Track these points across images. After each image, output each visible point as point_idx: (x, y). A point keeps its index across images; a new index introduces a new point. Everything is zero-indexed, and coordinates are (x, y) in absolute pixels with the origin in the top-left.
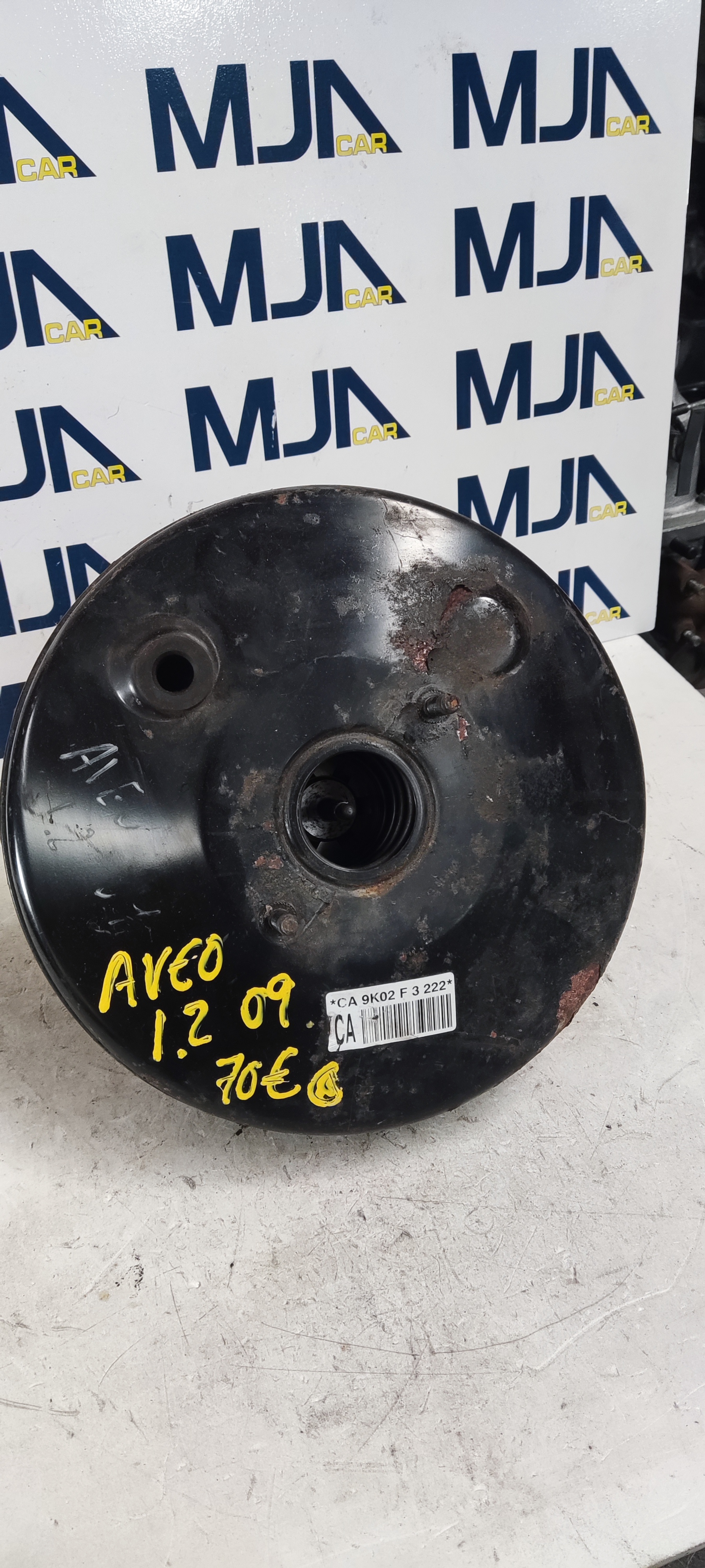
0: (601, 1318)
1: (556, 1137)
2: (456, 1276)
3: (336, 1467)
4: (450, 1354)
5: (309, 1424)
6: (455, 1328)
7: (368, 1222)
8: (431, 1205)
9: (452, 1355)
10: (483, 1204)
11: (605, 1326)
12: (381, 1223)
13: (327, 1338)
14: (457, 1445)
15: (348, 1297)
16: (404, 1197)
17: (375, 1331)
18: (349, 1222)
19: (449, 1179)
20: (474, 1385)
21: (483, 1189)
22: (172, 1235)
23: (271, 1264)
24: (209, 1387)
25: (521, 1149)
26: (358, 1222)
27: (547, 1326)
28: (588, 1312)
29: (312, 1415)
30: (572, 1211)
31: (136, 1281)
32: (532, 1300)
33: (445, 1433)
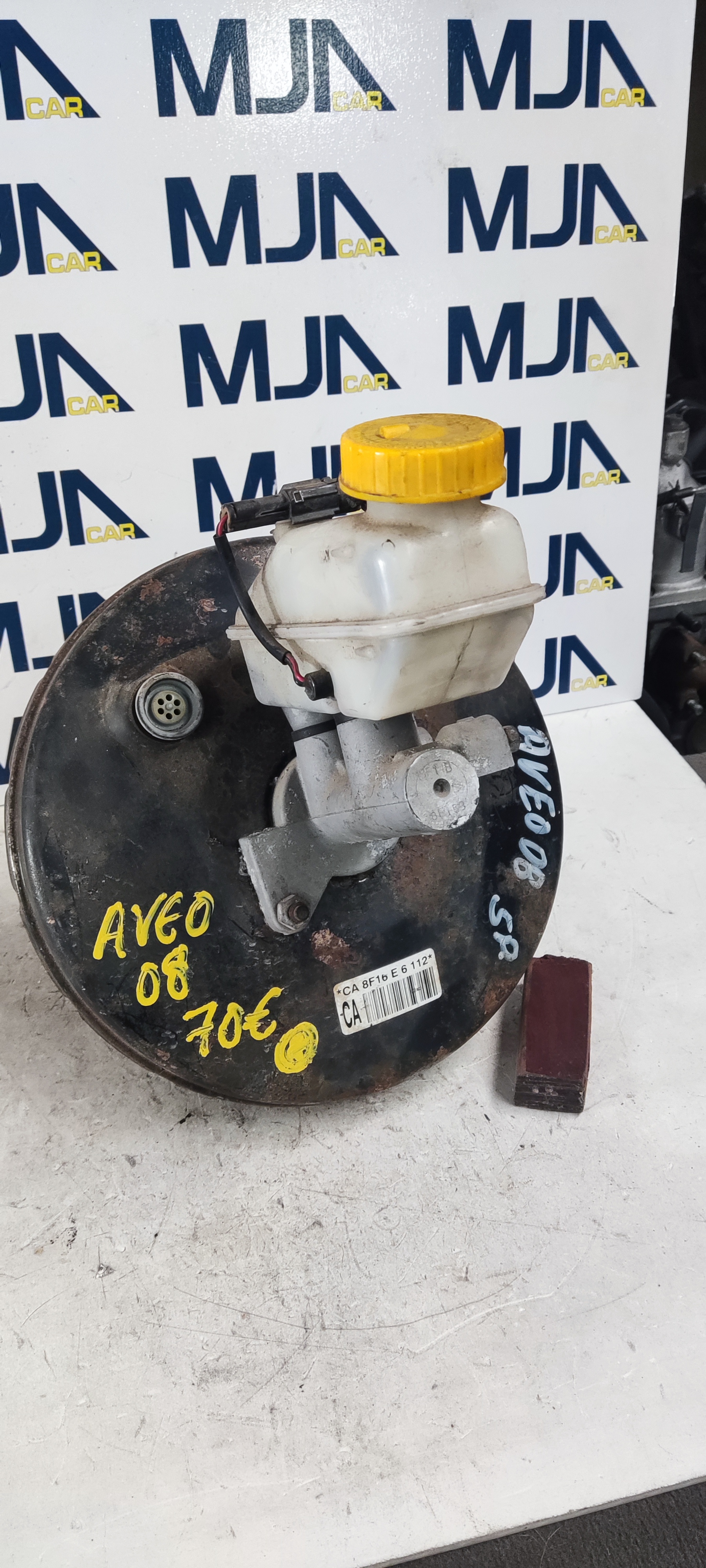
0: (483, 1313)
1: (472, 1152)
2: (357, 1265)
3: (219, 1418)
4: (339, 1331)
5: (201, 1378)
6: (348, 1309)
7: (285, 1209)
8: (345, 1200)
9: (341, 1332)
10: (393, 1203)
11: (485, 1321)
12: (297, 1212)
13: (230, 1306)
14: (331, 1410)
15: (255, 1273)
16: (322, 1191)
17: (275, 1305)
18: (268, 1208)
19: (366, 1179)
20: (356, 1360)
21: (395, 1191)
22: (108, 1204)
23: (191, 1237)
24: (118, 1338)
25: (437, 1160)
26: (277, 1209)
27: (432, 1316)
28: (473, 1307)
29: (205, 1371)
30: (474, 1217)
31: (69, 1240)
32: (423, 1291)
33: (322, 1399)
